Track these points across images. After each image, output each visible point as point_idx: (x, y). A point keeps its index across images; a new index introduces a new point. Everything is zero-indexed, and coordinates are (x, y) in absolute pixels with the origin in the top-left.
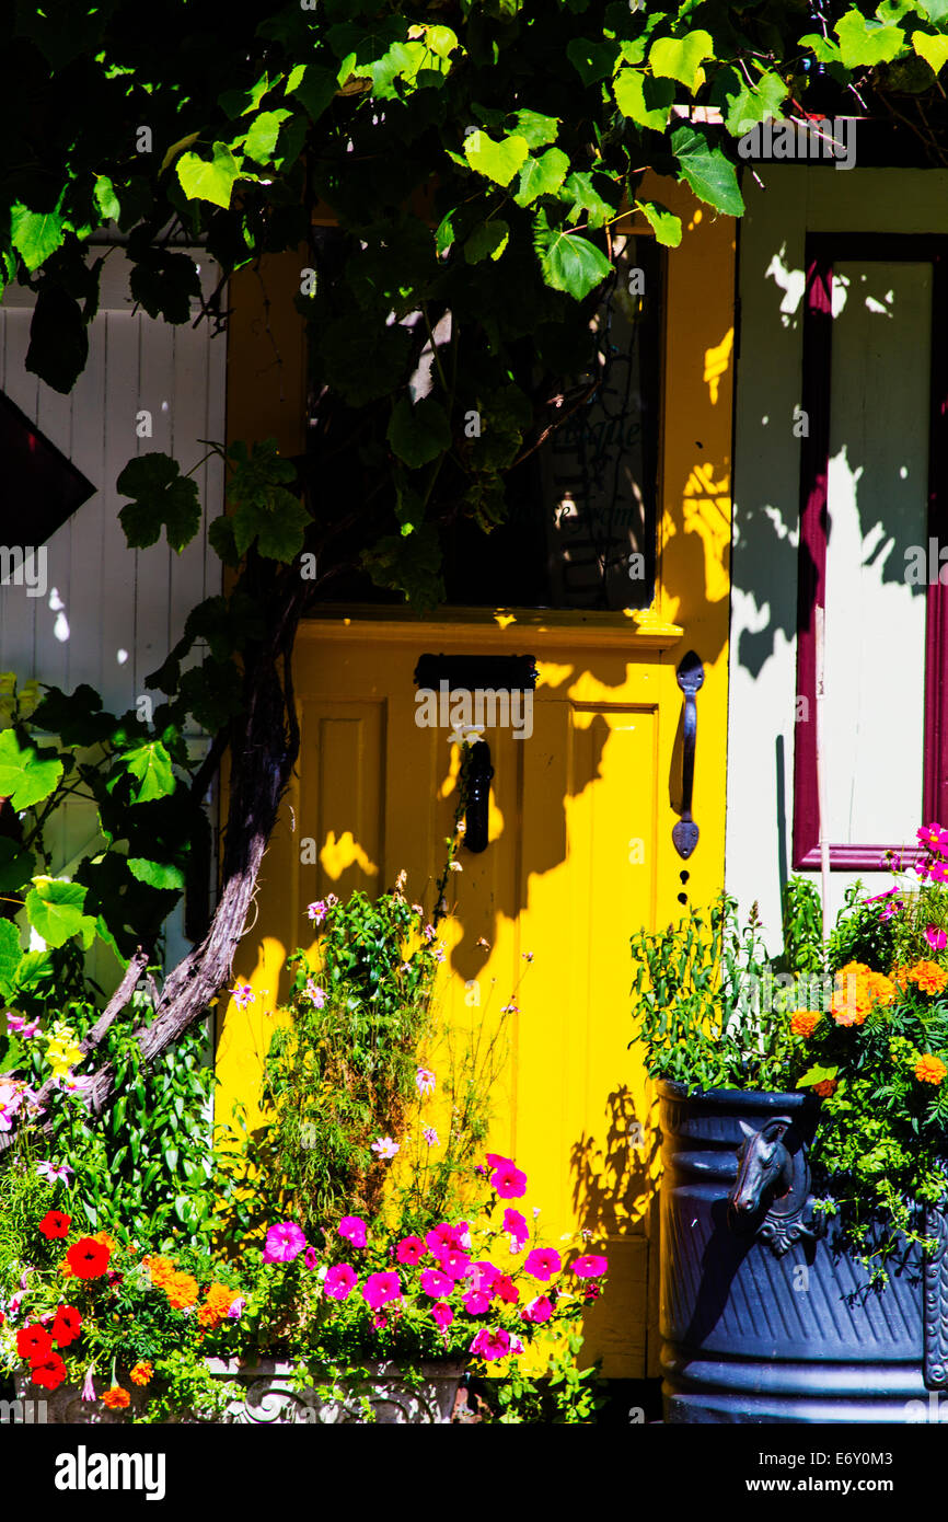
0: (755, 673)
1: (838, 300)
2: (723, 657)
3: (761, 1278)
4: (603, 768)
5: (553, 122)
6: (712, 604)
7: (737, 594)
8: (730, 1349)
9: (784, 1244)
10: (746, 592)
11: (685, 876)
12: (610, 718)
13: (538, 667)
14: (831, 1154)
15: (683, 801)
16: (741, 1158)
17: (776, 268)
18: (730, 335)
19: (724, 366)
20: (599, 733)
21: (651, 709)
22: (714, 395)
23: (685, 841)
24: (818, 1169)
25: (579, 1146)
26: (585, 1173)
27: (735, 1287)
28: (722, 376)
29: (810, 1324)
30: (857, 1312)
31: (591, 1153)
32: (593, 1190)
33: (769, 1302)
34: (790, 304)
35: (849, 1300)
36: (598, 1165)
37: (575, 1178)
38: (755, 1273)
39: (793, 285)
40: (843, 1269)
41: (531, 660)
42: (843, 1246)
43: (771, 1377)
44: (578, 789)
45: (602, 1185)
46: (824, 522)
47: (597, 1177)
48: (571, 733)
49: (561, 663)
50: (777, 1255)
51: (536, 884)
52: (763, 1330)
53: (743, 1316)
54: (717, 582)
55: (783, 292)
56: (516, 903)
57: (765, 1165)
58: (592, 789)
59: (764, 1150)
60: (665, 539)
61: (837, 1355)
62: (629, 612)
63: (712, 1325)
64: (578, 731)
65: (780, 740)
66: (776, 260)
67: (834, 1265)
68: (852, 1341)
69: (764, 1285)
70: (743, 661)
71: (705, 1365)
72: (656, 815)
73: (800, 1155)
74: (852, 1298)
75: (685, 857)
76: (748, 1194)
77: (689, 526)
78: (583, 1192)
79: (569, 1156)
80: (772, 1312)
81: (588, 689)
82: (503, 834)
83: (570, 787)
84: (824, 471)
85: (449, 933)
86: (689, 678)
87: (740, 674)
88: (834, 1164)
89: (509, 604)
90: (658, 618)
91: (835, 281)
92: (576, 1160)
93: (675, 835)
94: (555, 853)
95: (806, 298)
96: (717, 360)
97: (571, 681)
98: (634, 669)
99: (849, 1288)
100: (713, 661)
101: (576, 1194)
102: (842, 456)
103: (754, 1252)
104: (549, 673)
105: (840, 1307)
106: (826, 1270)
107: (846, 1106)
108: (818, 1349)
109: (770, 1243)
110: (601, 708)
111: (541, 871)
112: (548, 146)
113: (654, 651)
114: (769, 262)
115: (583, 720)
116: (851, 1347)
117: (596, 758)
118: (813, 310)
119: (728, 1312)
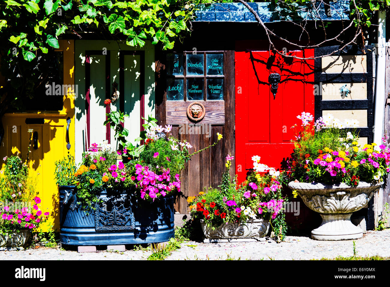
0: (79, 120)
1: (91, 61)
2: (74, 117)
3: (70, 215)
4: (55, 136)
5: (26, 34)
6: (72, 109)
7: (76, 108)
8: (66, 226)
9: (73, 209)
10: (77, 107)
11: (69, 152)
12: (57, 128)
13: (45, 120)
14: (79, 195)
15: (68, 141)
16: (65, 196)
17: (81, 56)
18: (74, 67)
19: (73, 72)
20: (55, 130)
21: (63, 126)
22: (71, 77)
23: (69, 147)
24: (78, 197)
25: (53, 196)
26: (54, 200)
27: (67, 216)
28: (72, 73)
29: (78, 222)
30: (85, 219)
31: (55, 197)
32: (55, 202)
33: (72, 218)
34: (83, 62)
35: (83, 218)
36: (56, 198)
37: (53, 200)
38: (70, 214)
39: (83, 59)
40: (82, 213)
41: (44, 119)
42: (82, 209)
43: (72, 230)
44: (52, 139)
45: (57, 202)
46: (90, 96)
47: (56, 200)
48: (50, 131)
49: (48, 119)
50: (72, 211)
51: (45, 154)
52: (71, 223)
53: (68, 221)
54: (72, 106)
55: (82, 60)
56: (42, 158)
57: (68, 197)
58: (54, 139)
59: (68, 194)
60: (64, 100)
61: (82, 226)
62: (59, 111)
63: (64, 223)
64: (52, 130)
65: (83, 131)
66: (81, 55)
67: (81, 212)
68: (84, 224)
69: (71, 216)
70: (77, 118)
71: (63, 229)
72: (64, 143)
73: (75, 195)
74: (84, 217)
75: (69, 150)
76: (66, 201)
77: (68, 97)
78: (54, 203)
79: (52, 197)
80: (72, 220)
81: (53, 123)
82: (40, 147)
83: (50, 139)
84: (89, 88)
85: (32, 163)
86: (68, 121)
87: (77, 120)
88: (80, 197)
89: (40, 110)
90: (63, 112)
91: (90, 58)
92: (53, 198)
93: (67, 146)
94: (48, 149)
95: (85, 61)
96: (72, 71)
97: (50, 122)
98: (60, 120)
99: (83, 216)
100: (72, 118)
101: (53, 203)
102: (92, 86)
103: (69, 211)
104: (46, 121)
105: (82, 219)
106: (80, 213)
107: (80, 187)
108: (79, 226)
109: (71, 209)
110: (55, 126)
111: (46, 153)
112: (25, 38)
113: (63, 117)
114: (80, 55)
115: (52, 128)
116: (84, 225)
117: (54, 134)
118: (87, 63)
119: (66, 220)
